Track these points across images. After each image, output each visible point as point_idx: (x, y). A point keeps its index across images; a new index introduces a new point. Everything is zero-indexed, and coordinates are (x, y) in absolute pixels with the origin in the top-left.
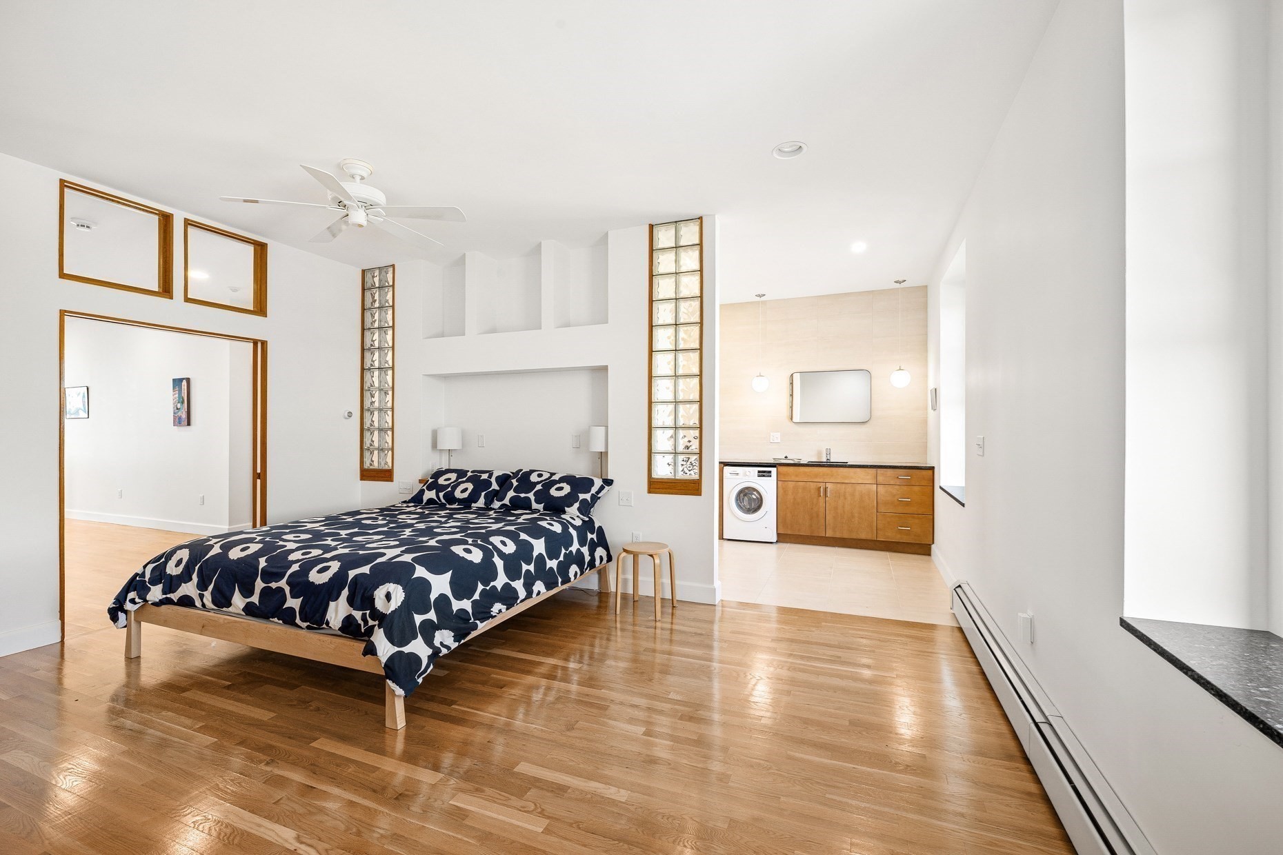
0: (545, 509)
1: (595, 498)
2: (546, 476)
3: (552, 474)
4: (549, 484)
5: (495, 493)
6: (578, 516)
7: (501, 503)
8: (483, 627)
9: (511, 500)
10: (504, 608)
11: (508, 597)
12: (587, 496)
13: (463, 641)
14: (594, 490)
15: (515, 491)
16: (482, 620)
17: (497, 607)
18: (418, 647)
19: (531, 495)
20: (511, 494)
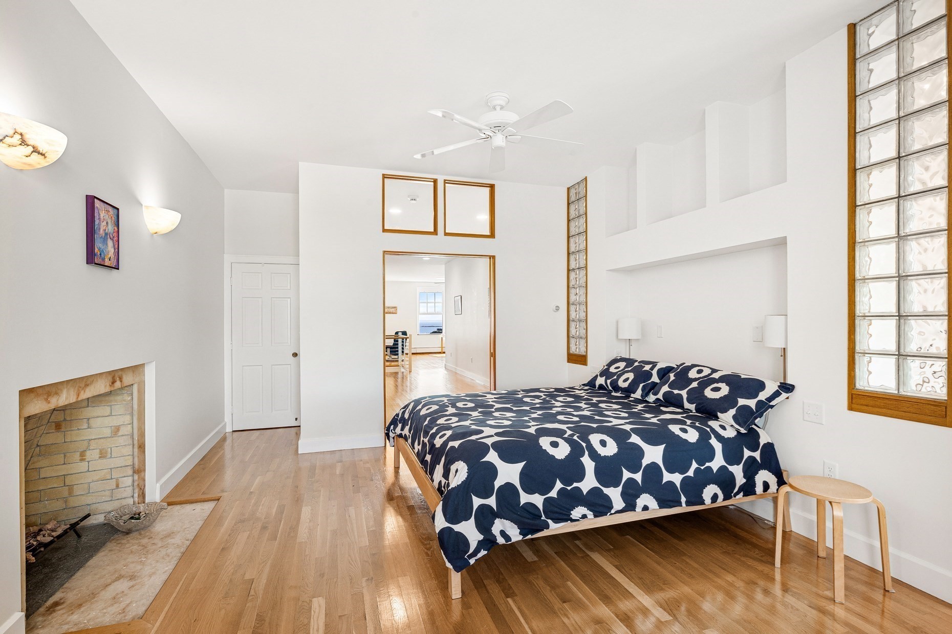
0: (697, 410)
1: (764, 406)
2: (706, 372)
3: (714, 371)
4: (706, 382)
5: (654, 385)
6: (732, 426)
7: (656, 397)
8: (555, 528)
9: (665, 395)
10: (590, 515)
11: (599, 504)
12: (752, 403)
13: (529, 537)
14: (763, 396)
15: (669, 387)
16: (557, 521)
17: (578, 512)
18: (469, 530)
19: (684, 393)
20: (665, 388)
